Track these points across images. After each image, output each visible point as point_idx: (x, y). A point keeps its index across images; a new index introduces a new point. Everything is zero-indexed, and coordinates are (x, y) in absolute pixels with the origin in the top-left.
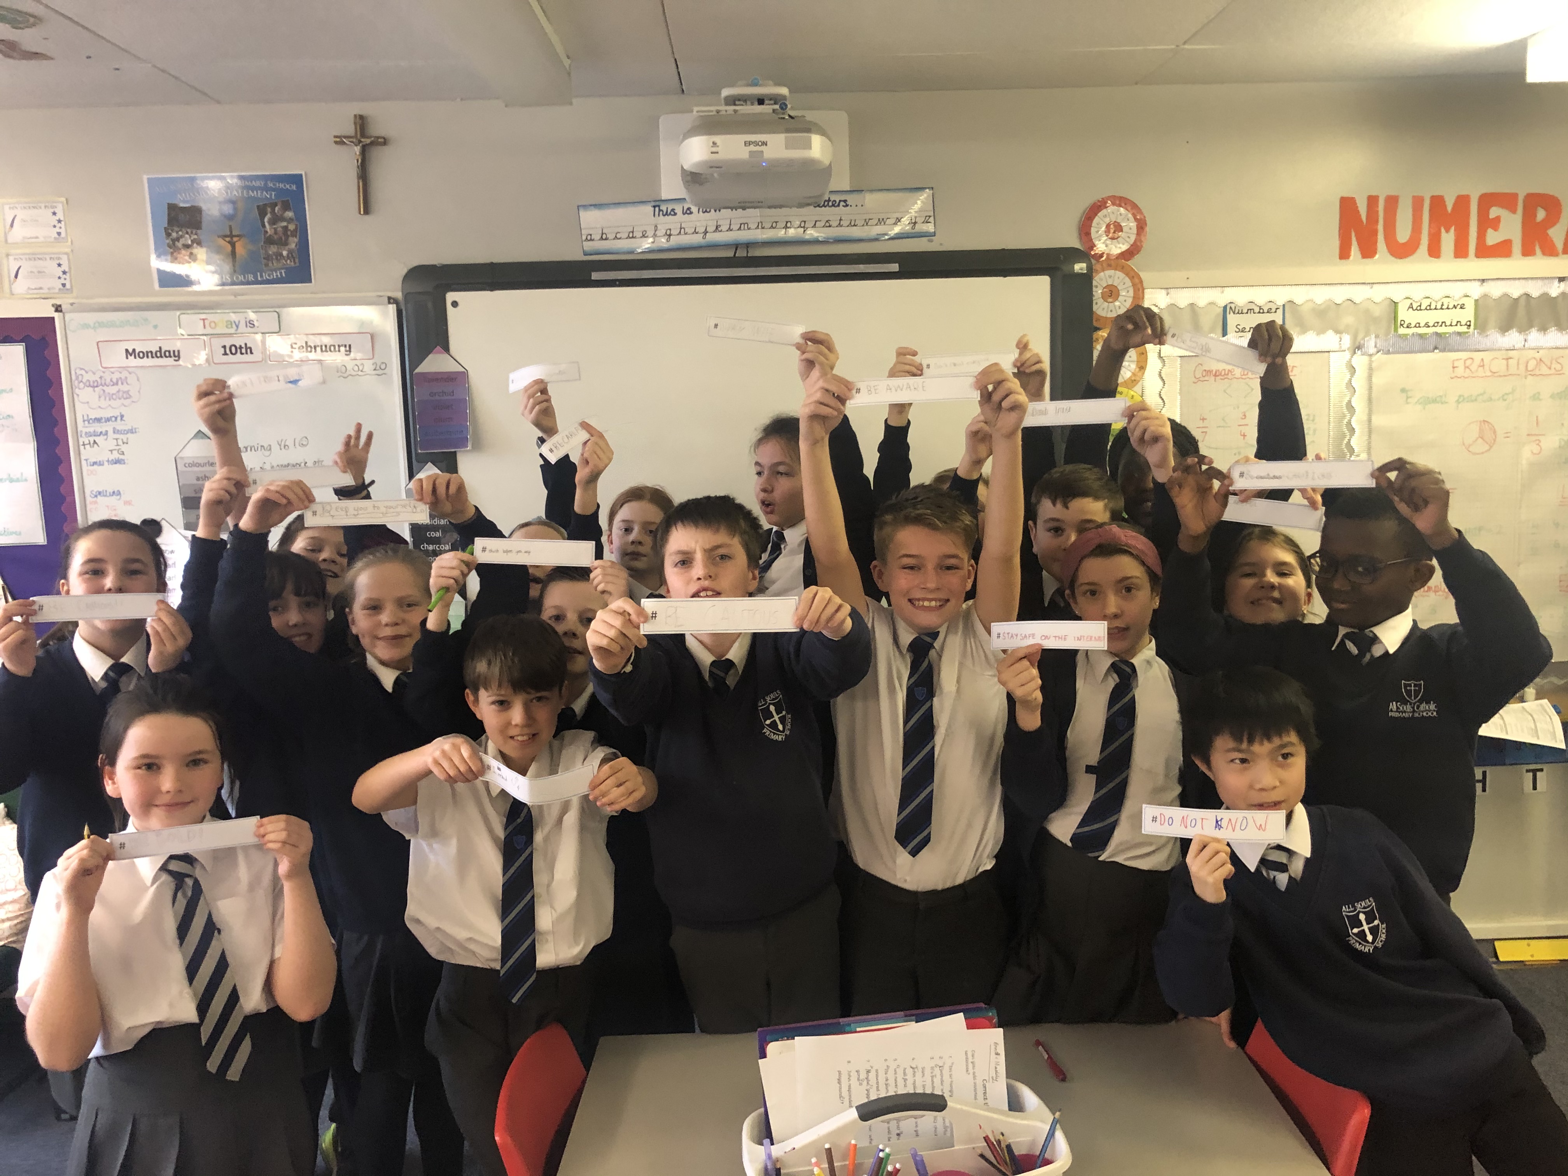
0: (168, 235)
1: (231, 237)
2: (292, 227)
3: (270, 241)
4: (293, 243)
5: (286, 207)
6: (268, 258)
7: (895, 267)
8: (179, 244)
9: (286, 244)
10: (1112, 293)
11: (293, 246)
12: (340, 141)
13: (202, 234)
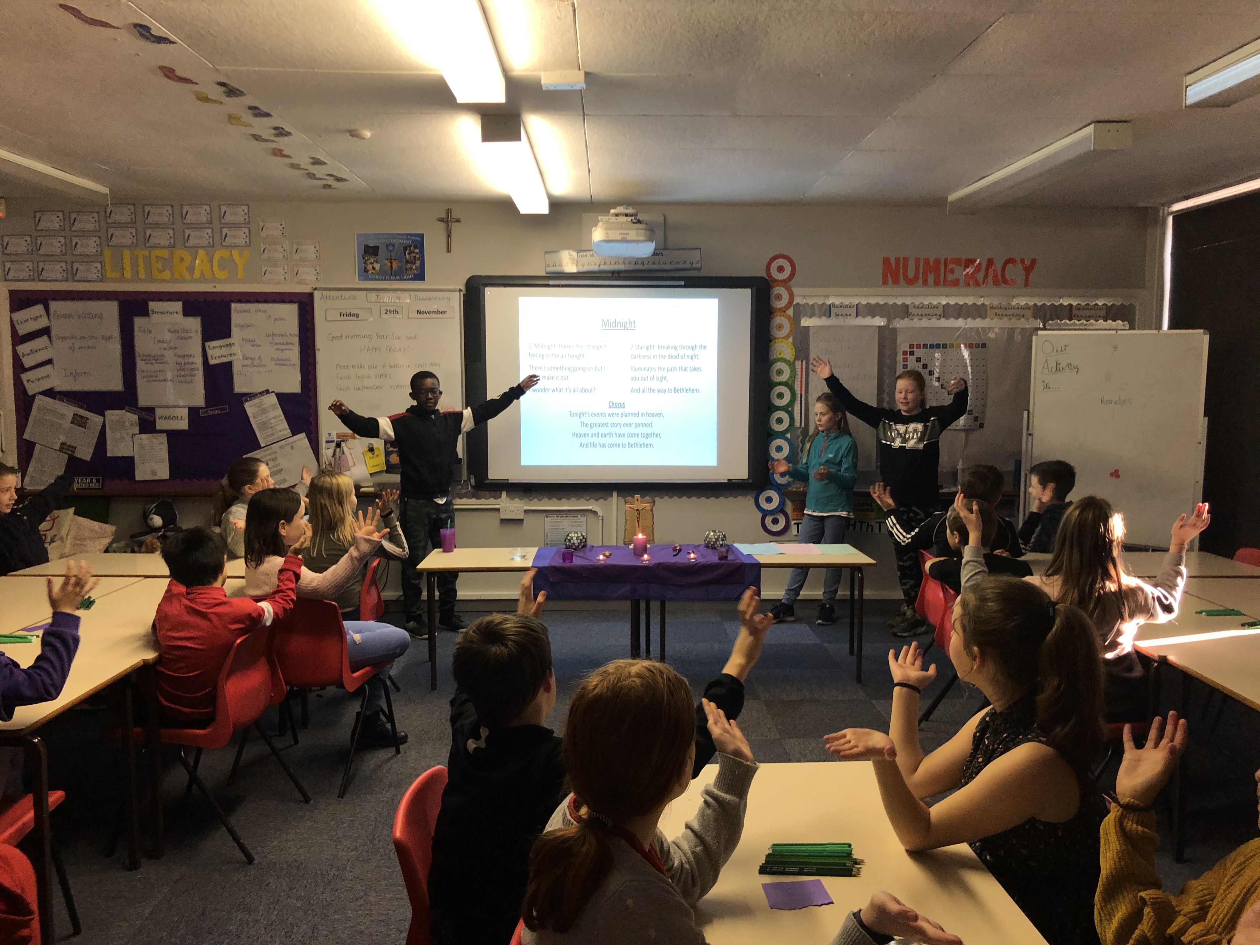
1: (390, 260)
2: (418, 256)
3: (407, 262)
4: (418, 263)
5: (416, 247)
6: (406, 269)
7: (683, 283)
8: (368, 262)
9: (415, 263)
10: (779, 297)
11: (417, 264)
13: (378, 258)
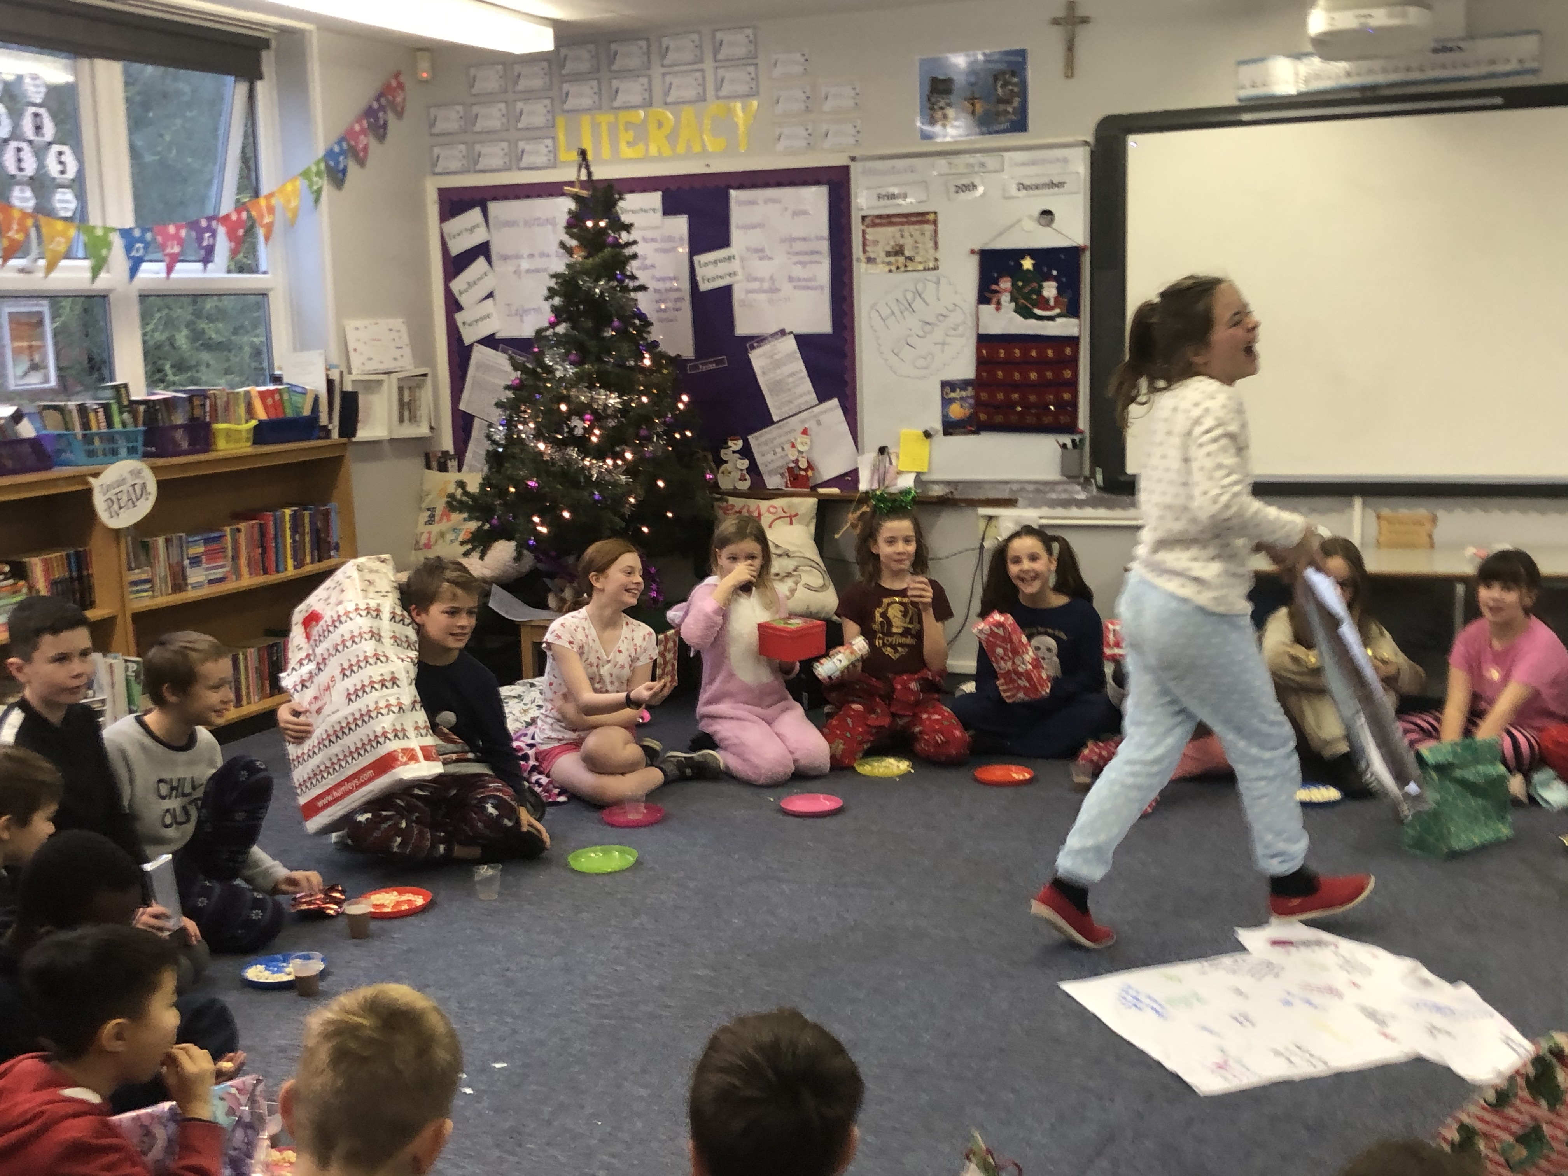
0: (929, 100)
1: (972, 100)
2: (1016, 89)
3: (1001, 101)
4: (1017, 101)
5: (1014, 74)
6: (998, 114)
7: (1500, 101)
8: (936, 107)
9: (1012, 102)
11: (1016, 103)
12: (1056, 22)
13: (953, 98)
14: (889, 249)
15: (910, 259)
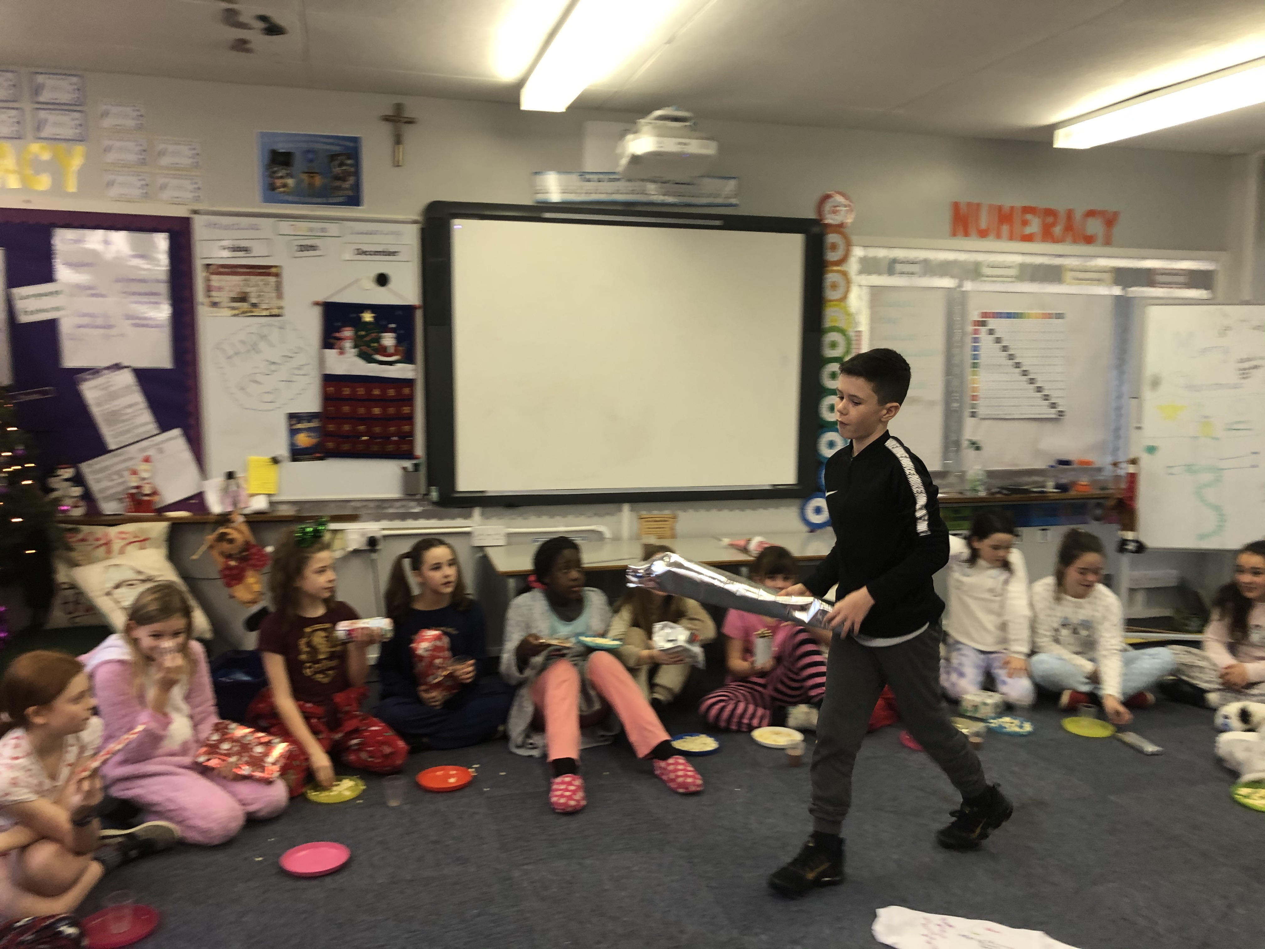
0: (270, 168)
1: (310, 173)
2: (350, 170)
3: (337, 178)
4: (350, 180)
5: (348, 157)
6: (334, 188)
7: (720, 223)
9: (347, 180)
10: (834, 247)
12: (387, 119)
13: (292, 170)
14: (233, 295)
15: (254, 305)
